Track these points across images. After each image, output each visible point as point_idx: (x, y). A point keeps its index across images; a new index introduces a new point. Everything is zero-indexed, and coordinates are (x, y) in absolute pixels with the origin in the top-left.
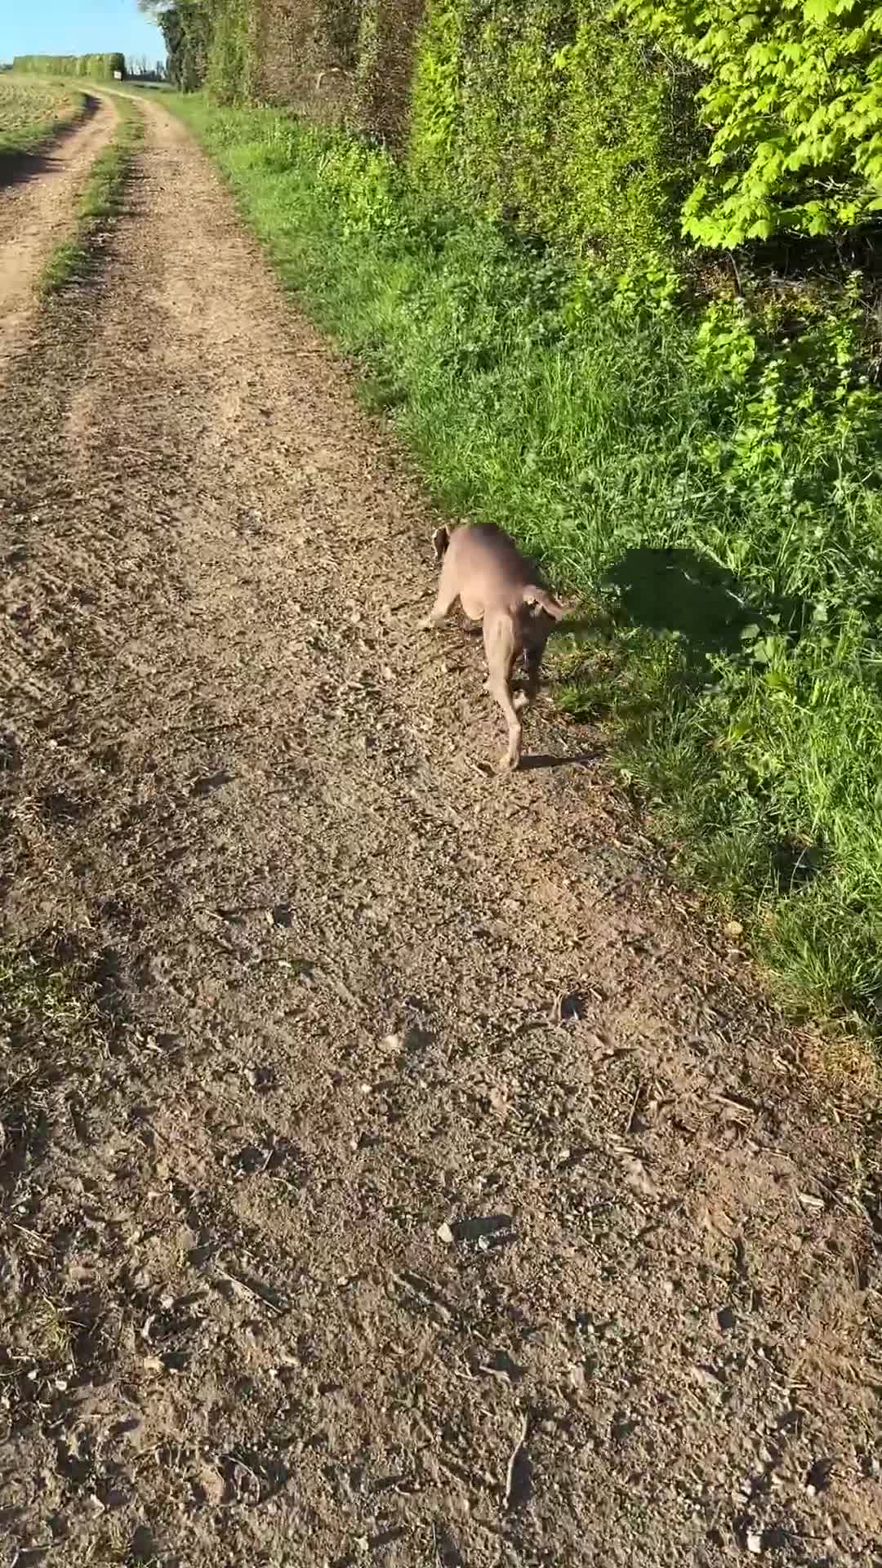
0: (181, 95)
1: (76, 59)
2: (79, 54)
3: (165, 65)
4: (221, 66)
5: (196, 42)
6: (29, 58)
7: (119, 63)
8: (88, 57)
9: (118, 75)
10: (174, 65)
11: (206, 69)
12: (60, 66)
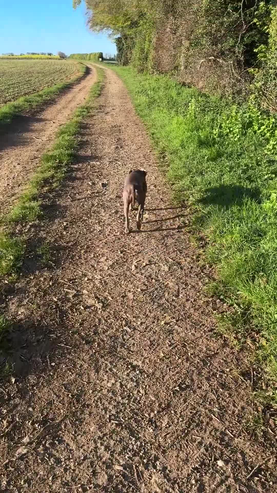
0: (122, 67)
1: (88, 55)
2: (89, 53)
3: (116, 56)
4: (138, 56)
5: (128, 47)
6: (74, 55)
7: (101, 56)
8: (91, 54)
9: (100, 59)
10: (119, 57)
11: (131, 57)
12: (83, 57)
